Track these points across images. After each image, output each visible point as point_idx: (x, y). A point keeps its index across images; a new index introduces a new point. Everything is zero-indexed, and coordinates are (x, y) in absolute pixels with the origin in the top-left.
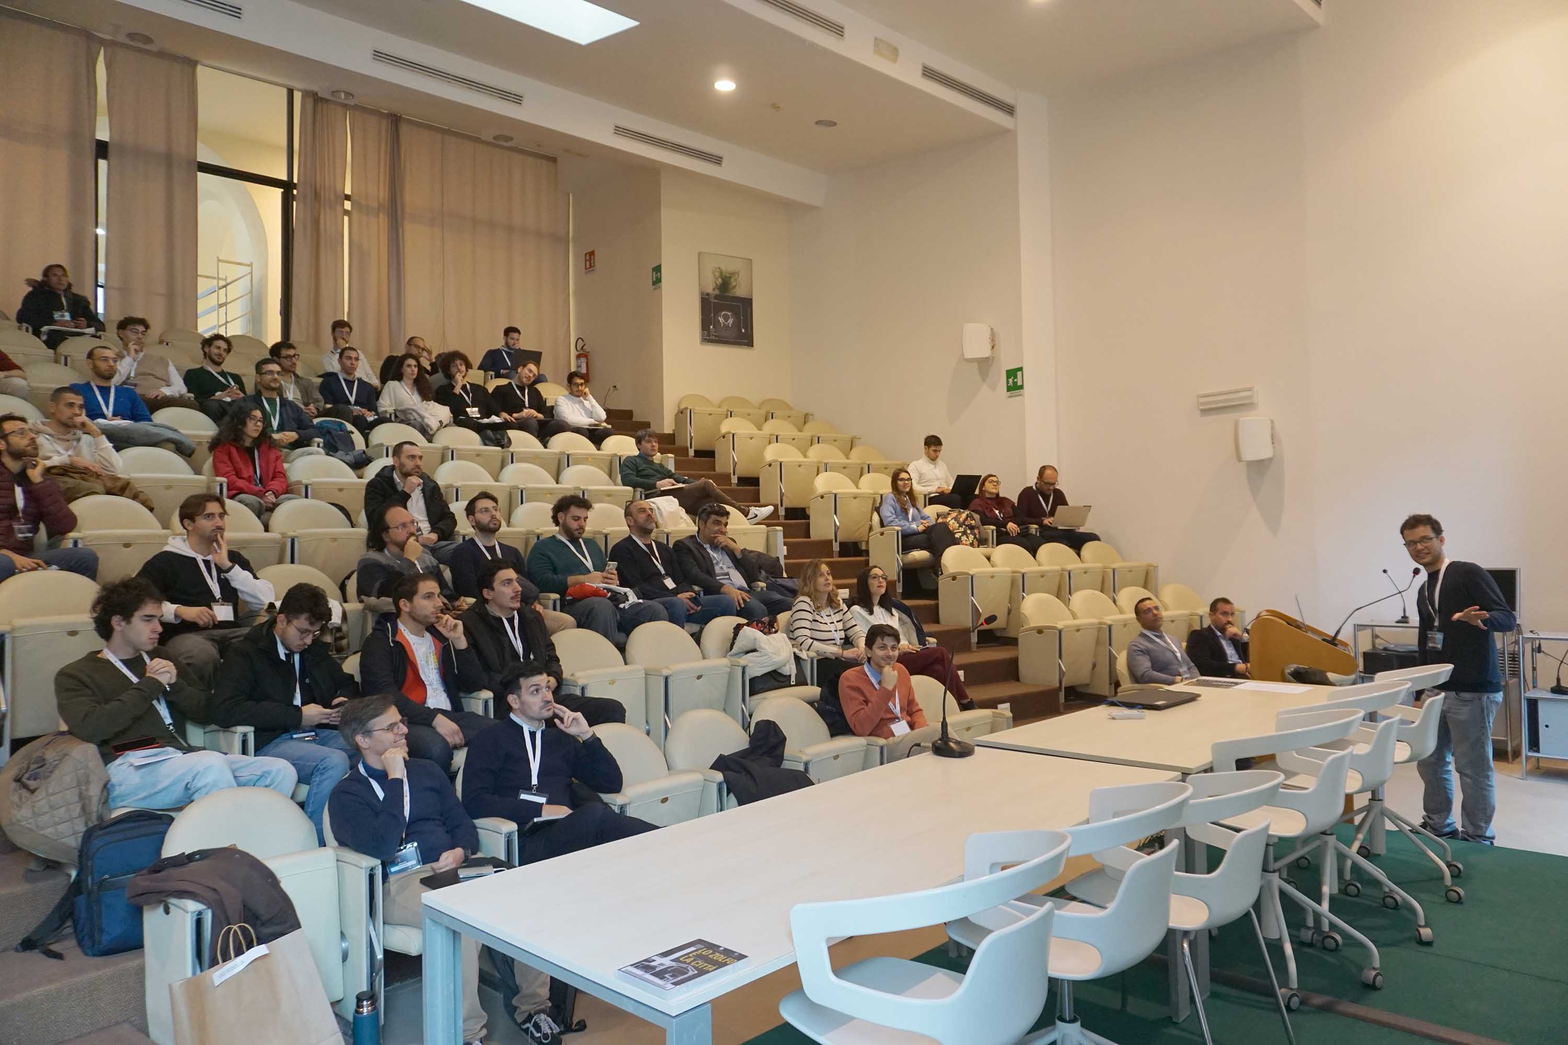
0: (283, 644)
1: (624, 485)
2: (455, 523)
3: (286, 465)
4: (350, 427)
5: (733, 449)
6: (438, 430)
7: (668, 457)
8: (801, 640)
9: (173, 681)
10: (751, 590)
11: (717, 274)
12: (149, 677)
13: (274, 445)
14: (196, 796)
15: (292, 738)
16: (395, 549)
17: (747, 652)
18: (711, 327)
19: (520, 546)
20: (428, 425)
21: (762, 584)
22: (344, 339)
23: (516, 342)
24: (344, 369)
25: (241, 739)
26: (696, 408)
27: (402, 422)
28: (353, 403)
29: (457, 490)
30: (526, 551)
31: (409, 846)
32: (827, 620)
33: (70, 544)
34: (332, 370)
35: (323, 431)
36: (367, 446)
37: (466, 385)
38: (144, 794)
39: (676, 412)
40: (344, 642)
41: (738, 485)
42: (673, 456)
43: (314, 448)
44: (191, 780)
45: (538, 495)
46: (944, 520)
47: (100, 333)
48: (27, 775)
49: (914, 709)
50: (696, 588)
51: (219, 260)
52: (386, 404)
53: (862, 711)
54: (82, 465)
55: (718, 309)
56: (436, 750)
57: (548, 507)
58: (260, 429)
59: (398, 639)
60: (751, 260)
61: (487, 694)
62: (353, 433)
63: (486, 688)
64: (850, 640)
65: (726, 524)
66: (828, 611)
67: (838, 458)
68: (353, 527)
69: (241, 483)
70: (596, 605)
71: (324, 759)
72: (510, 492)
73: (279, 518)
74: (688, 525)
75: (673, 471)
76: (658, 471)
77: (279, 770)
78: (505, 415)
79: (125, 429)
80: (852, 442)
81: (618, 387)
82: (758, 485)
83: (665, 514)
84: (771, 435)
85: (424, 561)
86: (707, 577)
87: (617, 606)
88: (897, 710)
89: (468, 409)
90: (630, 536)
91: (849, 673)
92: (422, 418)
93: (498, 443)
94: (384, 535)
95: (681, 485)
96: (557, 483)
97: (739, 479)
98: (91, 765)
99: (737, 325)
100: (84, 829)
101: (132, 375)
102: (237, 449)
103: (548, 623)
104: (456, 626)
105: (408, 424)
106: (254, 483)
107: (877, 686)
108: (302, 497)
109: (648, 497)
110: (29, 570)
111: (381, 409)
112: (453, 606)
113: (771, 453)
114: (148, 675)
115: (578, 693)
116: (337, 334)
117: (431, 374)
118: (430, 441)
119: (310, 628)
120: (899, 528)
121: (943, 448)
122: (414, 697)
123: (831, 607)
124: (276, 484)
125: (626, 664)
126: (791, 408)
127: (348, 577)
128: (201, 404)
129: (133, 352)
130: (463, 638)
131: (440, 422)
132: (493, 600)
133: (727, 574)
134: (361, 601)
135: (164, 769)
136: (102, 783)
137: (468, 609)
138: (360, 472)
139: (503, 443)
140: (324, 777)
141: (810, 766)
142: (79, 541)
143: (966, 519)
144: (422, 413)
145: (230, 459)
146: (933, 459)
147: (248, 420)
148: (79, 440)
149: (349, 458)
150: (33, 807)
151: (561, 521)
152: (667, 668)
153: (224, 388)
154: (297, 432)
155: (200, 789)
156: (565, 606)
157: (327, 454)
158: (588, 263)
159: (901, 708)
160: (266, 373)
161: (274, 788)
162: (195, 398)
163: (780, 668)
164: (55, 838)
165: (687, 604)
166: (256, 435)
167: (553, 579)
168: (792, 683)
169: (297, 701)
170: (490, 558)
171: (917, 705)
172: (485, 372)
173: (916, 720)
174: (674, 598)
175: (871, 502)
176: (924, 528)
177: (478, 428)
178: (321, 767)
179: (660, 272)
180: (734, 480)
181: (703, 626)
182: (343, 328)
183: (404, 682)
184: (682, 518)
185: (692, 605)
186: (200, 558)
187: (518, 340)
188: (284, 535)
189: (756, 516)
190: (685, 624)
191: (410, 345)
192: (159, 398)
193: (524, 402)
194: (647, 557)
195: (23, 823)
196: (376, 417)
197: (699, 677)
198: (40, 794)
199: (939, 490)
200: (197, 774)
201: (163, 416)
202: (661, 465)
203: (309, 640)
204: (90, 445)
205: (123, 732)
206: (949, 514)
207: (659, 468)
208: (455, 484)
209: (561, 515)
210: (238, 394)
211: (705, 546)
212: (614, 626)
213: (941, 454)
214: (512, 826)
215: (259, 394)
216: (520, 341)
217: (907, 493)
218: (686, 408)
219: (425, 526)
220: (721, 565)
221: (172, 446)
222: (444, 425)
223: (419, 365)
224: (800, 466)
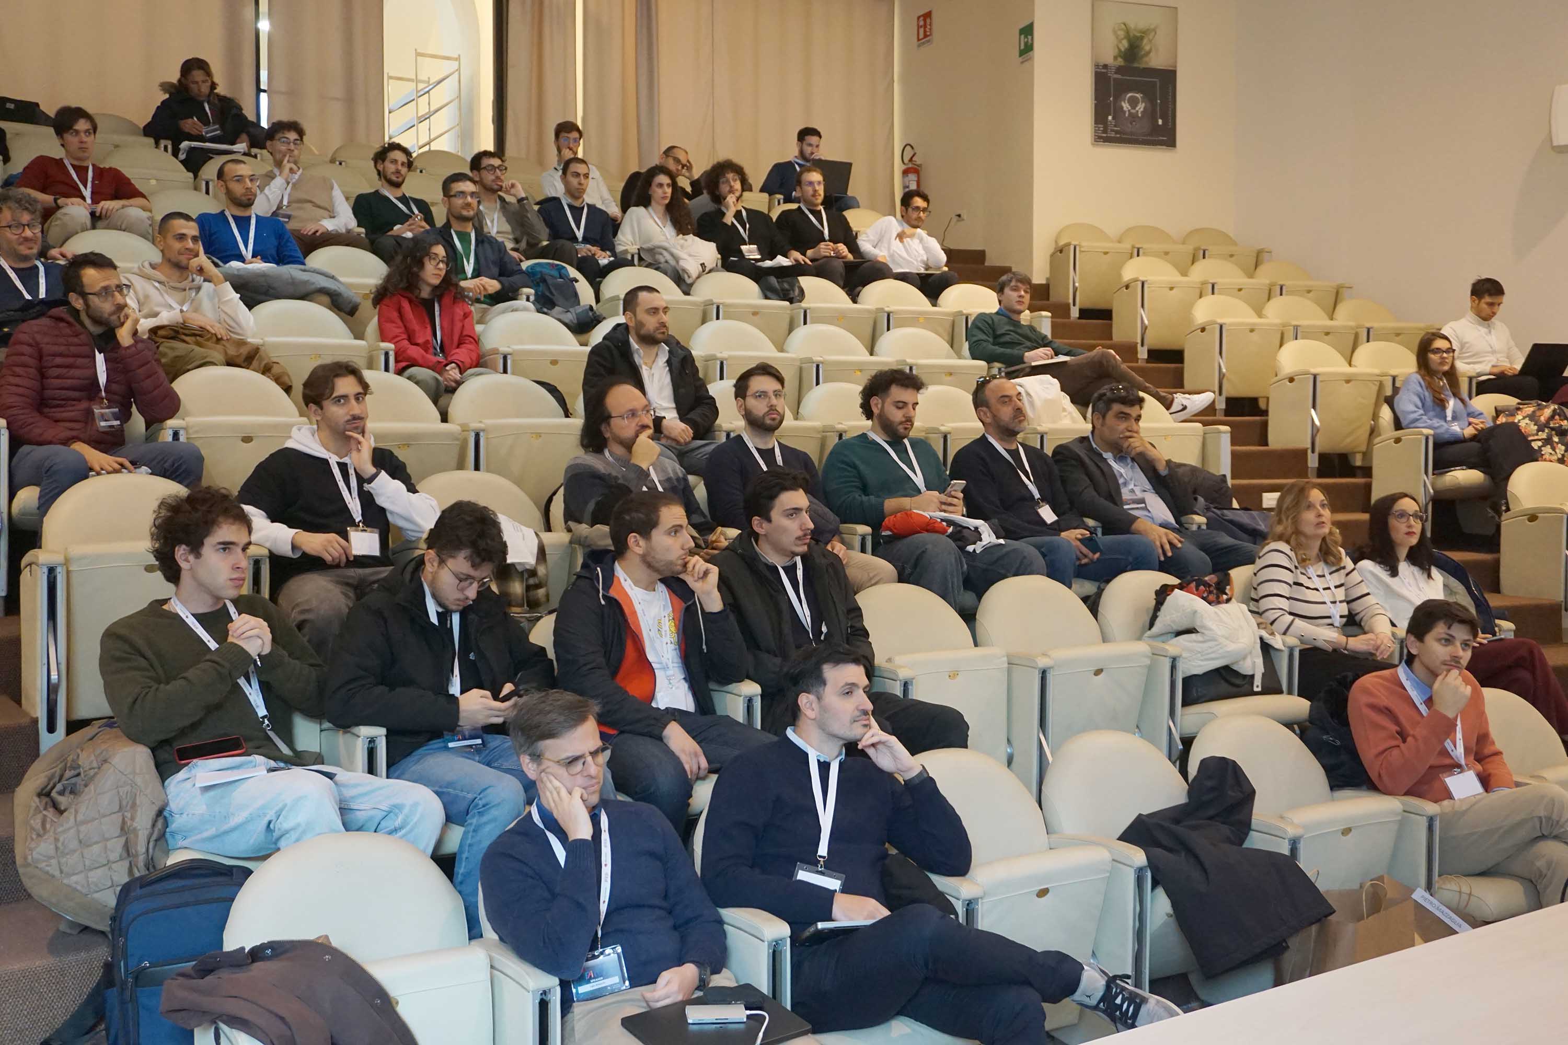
0: (434, 596)
1: (974, 357)
2: (715, 412)
3: (479, 328)
4: (573, 272)
5: (1143, 306)
6: (698, 277)
7: (1042, 317)
8: (1272, 615)
9: (267, 650)
10: (1180, 528)
11: (1121, 34)
12: (232, 643)
13: (460, 296)
14: (282, 843)
15: (447, 748)
16: (620, 450)
17: (1179, 633)
18: (1110, 118)
19: (811, 450)
20: (684, 270)
21: (1200, 519)
22: (571, 149)
23: (815, 149)
24: (569, 192)
25: (366, 746)
26: (1083, 244)
27: (649, 266)
28: (580, 239)
29: (722, 364)
30: (820, 461)
31: (608, 950)
32: (1318, 583)
33: (167, 436)
34: (554, 195)
35: (535, 279)
36: (598, 300)
37: (740, 211)
38: (212, 831)
39: (1052, 251)
40: (541, 592)
41: (1148, 361)
42: (1050, 314)
43: (521, 303)
44: (274, 818)
45: (842, 371)
46: (1510, 419)
47: (254, 151)
48: (59, 787)
49: (1487, 751)
50: (1091, 522)
51: (418, 54)
52: (626, 241)
53: (1395, 752)
54: (196, 323)
55: (1122, 89)
56: (664, 782)
57: (855, 390)
58: (443, 273)
59: (613, 593)
60: (1176, 8)
61: (752, 688)
62: (577, 281)
63: (749, 677)
64: (1357, 618)
65: (1138, 418)
66: (1321, 568)
67: (1315, 318)
68: (567, 416)
69: (414, 352)
70: (929, 547)
71: (486, 789)
72: (801, 369)
73: (460, 403)
74: (1074, 420)
75: (1049, 336)
76: (1028, 339)
77: (415, 805)
78: (796, 255)
79: (264, 275)
80: (1337, 293)
81: (964, 216)
82: (1181, 360)
83: (1038, 403)
84: (1204, 283)
85: (664, 470)
86: (1107, 503)
87: (962, 549)
88: (1459, 752)
89: (744, 248)
90: (984, 437)
91: (1368, 680)
92: (677, 259)
93: (785, 296)
94: (603, 427)
95: (1062, 358)
96: (871, 354)
97: (1150, 352)
98: (139, 780)
99: (1151, 114)
100: (125, 879)
101: (285, 202)
102: (410, 302)
103: (851, 572)
104: (706, 573)
105: (657, 269)
106: (432, 350)
107: (1423, 709)
108: (496, 371)
109: (1010, 375)
110: (108, 473)
111: (619, 249)
112: (706, 542)
113: (1203, 311)
114: (230, 639)
115: (898, 691)
116: (562, 140)
117: (690, 197)
118: (687, 293)
119: (472, 572)
120: (1431, 432)
121: (1506, 299)
122: (634, 689)
123: (1326, 562)
124: (462, 354)
125: (976, 645)
126: (1234, 243)
127: (554, 493)
128: (372, 242)
129: (286, 171)
130: (716, 595)
131: (703, 265)
132: (765, 535)
133: (1142, 501)
134: (569, 530)
135: (239, 794)
136: (155, 809)
137: (727, 548)
138: (583, 338)
139: (792, 295)
140: (484, 819)
141: (1302, 847)
142: (182, 432)
143: (1552, 417)
144: (675, 251)
145: (401, 316)
146: (1486, 318)
147: (426, 260)
148: (199, 289)
149: (570, 317)
150: (56, 840)
151: (876, 411)
152: (1045, 655)
153: (404, 218)
154: (500, 282)
155: (287, 832)
156: (879, 547)
157: (539, 311)
158: (922, 30)
159: (1467, 750)
160: (455, 196)
161: (401, 838)
162: (366, 234)
163: (1236, 662)
164: (84, 891)
165: (1077, 546)
166: (436, 281)
167: (862, 502)
168: (1256, 689)
169: (455, 688)
170: (765, 469)
171: (1493, 743)
172: (770, 195)
173: (1491, 771)
174: (1056, 538)
175: (1376, 388)
176: (1474, 432)
177: (756, 274)
178: (481, 803)
179: (1032, 34)
180: (1143, 354)
181: (1102, 586)
182: (569, 132)
183: (620, 661)
184: (1064, 410)
185: (1085, 550)
186: (333, 460)
187: (817, 146)
188: (464, 427)
189: (1185, 408)
190: (1073, 581)
191: (667, 156)
192: (318, 234)
193: (822, 233)
194: (1011, 470)
195: (42, 865)
196: (612, 259)
197: (1098, 672)
198: (69, 819)
199: (1496, 370)
200: (281, 810)
201: (321, 259)
202: (1032, 328)
203: (472, 593)
204: (211, 299)
205: (194, 726)
206: (1518, 409)
207: (1028, 332)
208: (719, 355)
209: (875, 402)
210: (422, 227)
211: (1105, 455)
212: (957, 581)
213: (1501, 311)
214: (780, 929)
215: (448, 225)
216: (821, 147)
217: (1445, 374)
218: (1068, 245)
219: (671, 417)
220: (1131, 486)
221: (326, 299)
222: (707, 270)
223: (674, 185)
224: (1252, 331)
